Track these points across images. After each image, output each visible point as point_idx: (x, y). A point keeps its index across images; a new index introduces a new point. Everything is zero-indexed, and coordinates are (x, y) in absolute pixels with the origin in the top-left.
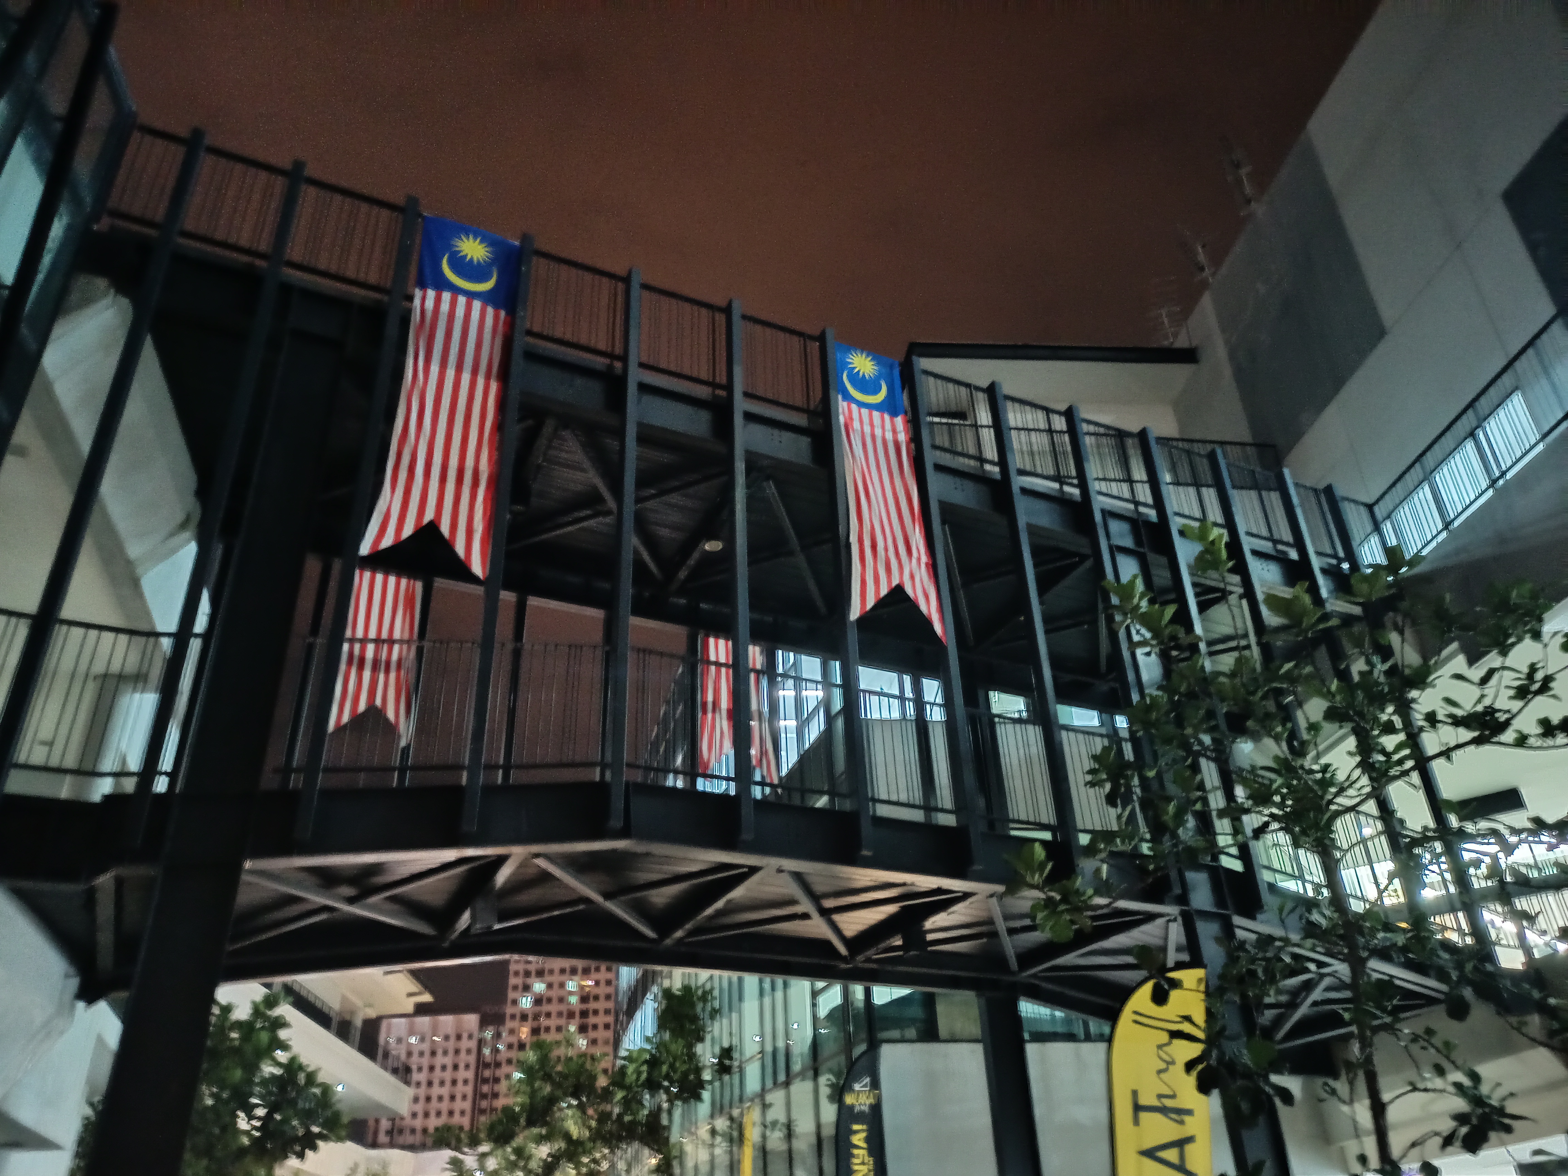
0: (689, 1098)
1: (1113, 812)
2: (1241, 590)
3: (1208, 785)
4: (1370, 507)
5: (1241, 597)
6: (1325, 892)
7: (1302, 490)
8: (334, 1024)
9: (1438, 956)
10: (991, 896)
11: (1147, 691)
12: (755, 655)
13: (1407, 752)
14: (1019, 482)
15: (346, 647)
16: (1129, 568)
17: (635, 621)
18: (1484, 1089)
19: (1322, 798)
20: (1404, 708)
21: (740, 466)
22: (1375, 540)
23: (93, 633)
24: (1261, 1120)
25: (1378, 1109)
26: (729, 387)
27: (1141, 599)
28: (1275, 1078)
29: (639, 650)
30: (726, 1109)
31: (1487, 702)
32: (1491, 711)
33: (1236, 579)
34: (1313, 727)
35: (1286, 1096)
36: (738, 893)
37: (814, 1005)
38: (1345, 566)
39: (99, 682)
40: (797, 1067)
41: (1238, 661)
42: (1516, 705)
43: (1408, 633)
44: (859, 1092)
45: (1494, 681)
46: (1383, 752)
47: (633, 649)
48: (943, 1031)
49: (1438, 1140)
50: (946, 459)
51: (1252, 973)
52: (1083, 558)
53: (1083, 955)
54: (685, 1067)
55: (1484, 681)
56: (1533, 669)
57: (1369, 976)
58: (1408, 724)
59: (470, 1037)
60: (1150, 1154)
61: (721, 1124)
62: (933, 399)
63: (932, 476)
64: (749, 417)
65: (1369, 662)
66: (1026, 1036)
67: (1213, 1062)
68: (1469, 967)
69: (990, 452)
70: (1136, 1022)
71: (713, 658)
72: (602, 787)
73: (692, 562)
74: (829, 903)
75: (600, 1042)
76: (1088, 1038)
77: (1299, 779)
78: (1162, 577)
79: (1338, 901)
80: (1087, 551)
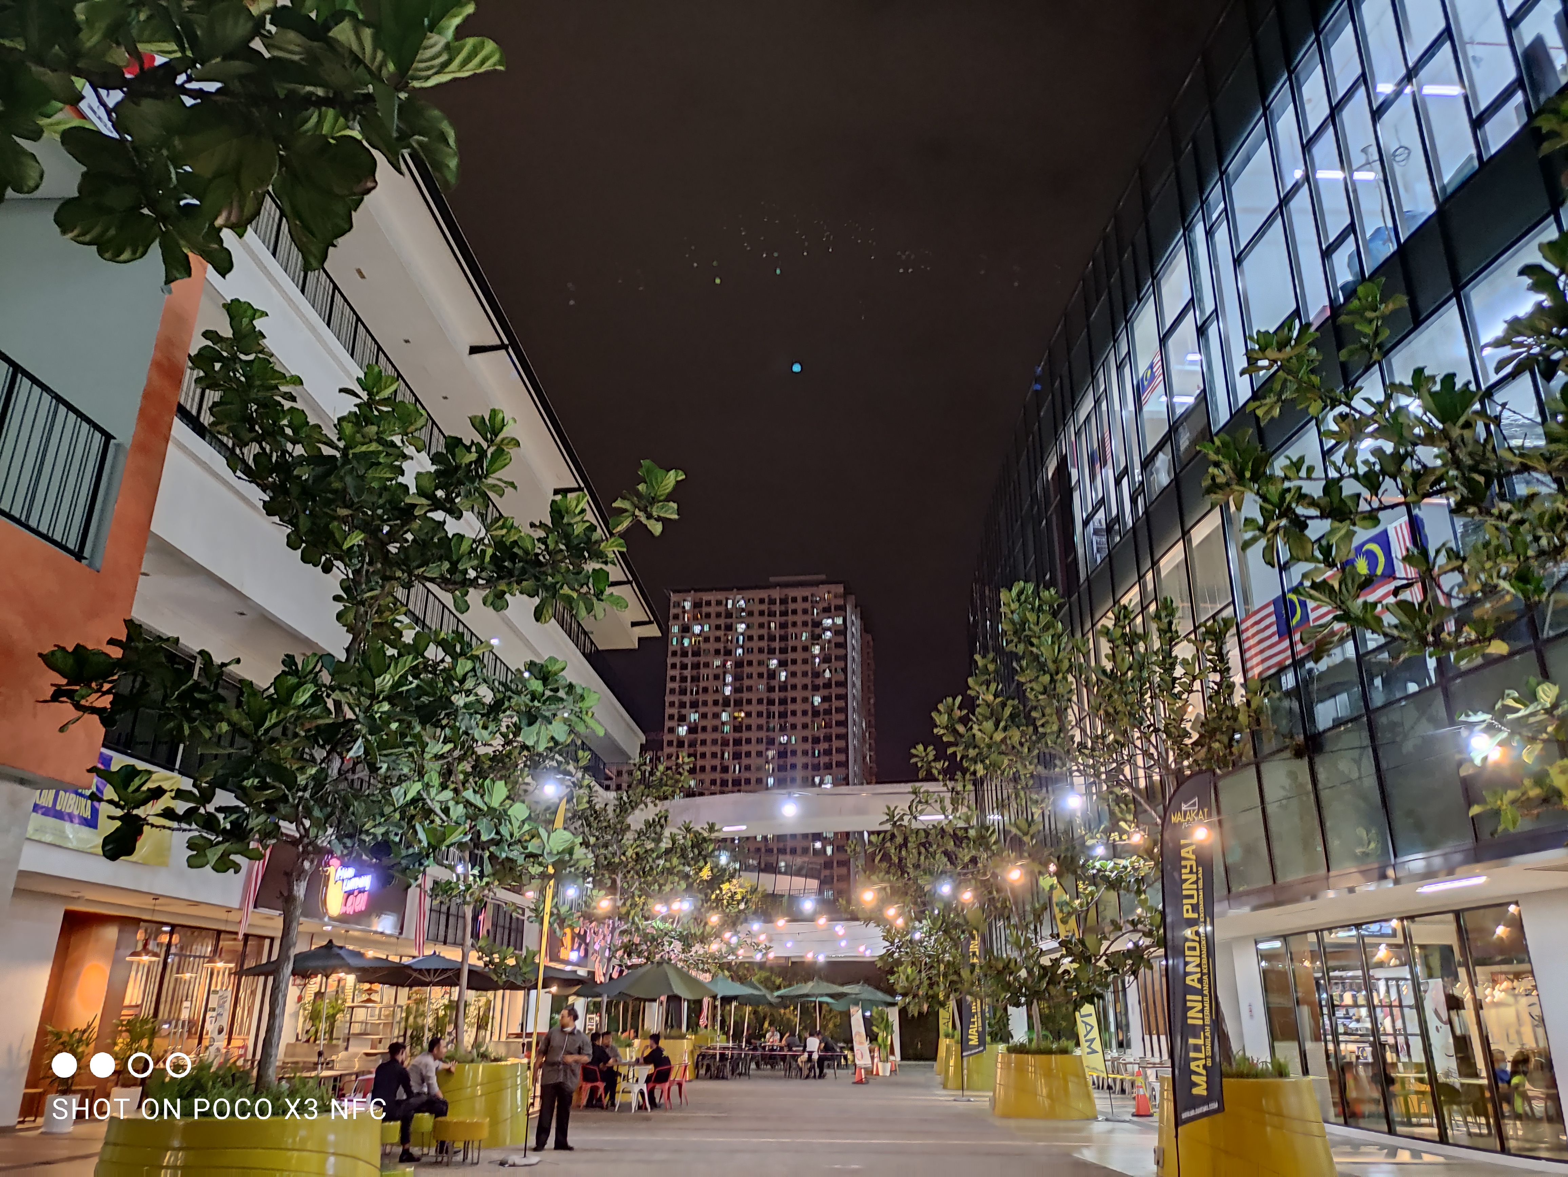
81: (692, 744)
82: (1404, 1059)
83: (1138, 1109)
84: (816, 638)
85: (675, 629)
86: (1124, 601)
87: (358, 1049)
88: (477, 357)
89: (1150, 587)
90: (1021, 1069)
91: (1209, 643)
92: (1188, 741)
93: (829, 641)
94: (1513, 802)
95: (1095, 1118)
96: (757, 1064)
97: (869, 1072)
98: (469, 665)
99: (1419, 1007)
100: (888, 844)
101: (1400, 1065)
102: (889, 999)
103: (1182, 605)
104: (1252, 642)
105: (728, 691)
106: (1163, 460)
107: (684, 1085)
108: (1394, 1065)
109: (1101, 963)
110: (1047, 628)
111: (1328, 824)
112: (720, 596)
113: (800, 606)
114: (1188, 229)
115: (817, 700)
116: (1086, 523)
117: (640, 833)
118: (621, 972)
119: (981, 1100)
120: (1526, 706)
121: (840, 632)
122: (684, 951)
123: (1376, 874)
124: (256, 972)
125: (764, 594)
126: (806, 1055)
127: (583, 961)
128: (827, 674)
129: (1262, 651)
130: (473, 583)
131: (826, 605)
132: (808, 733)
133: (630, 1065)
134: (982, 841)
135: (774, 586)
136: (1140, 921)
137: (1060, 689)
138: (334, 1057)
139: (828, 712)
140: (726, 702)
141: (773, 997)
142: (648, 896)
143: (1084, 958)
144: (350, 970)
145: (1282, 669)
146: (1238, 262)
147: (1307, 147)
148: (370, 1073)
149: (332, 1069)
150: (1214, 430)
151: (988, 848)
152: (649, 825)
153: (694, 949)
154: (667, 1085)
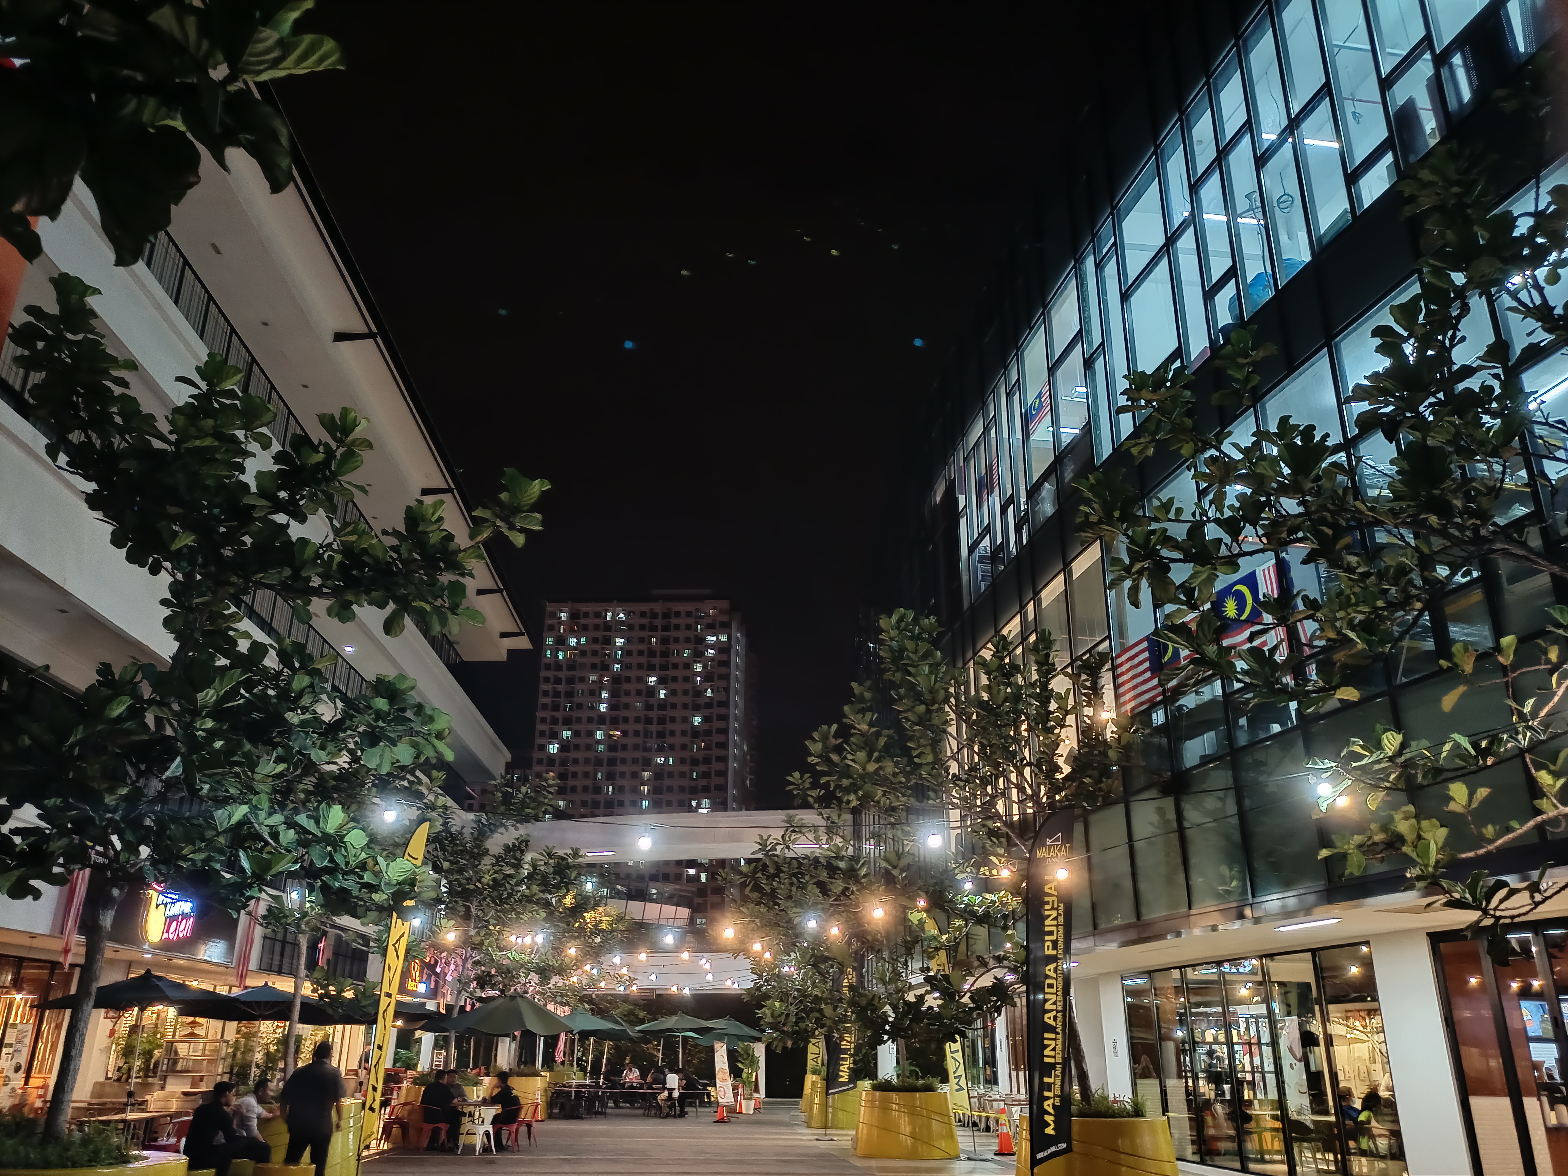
81: (564, 763)
82: (1260, 1096)
83: (1001, 1149)
84: (698, 655)
85: (550, 641)
86: (1005, 632)
87: (177, 1087)
88: (343, 345)
89: (1031, 616)
90: (885, 1108)
91: (1084, 677)
92: (1059, 776)
93: (712, 659)
94: (1360, 846)
95: (957, 1158)
96: (616, 1103)
97: (732, 1110)
98: (306, 680)
99: (1274, 1043)
100: (759, 875)
101: (1256, 1102)
102: (755, 1033)
103: (1059, 637)
104: (1125, 677)
105: (603, 708)
106: (1048, 489)
107: (534, 1124)
108: (1250, 1103)
109: (966, 1000)
110: (927, 655)
111: (1193, 861)
112: (598, 608)
113: (682, 621)
114: (1079, 261)
115: (697, 720)
116: (971, 549)
117: (498, 858)
118: (473, 1005)
119: (843, 1139)
120: (1372, 753)
121: (724, 649)
122: (541, 984)
123: (1234, 913)
124: (60, 1005)
125: (645, 607)
126: (666, 1093)
127: (434, 993)
128: (709, 693)
129: (1135, 687)
130: (317, 592)
131: (710, 621)
132: (685, 754)
133: (477, 1105)
134: (851, 874)
135: (655, 599)
136: (1005, 958)
137: (936, 720)
138: (148, 1097)
139: (708, 733)
140: (601, 720)
141: (634, 1031)
142: (504, 924)
143: (949, 993)
144: (171, 1002)
145: (1153, 705)
146: (1125, 297)
147: (1194, 188)
148: (187, 1114)
149: (143, 1111)
150: (1097, 463)
151: (857, 881)
152: (508, 849)
153: (552, 982)
154: (515, 1126)
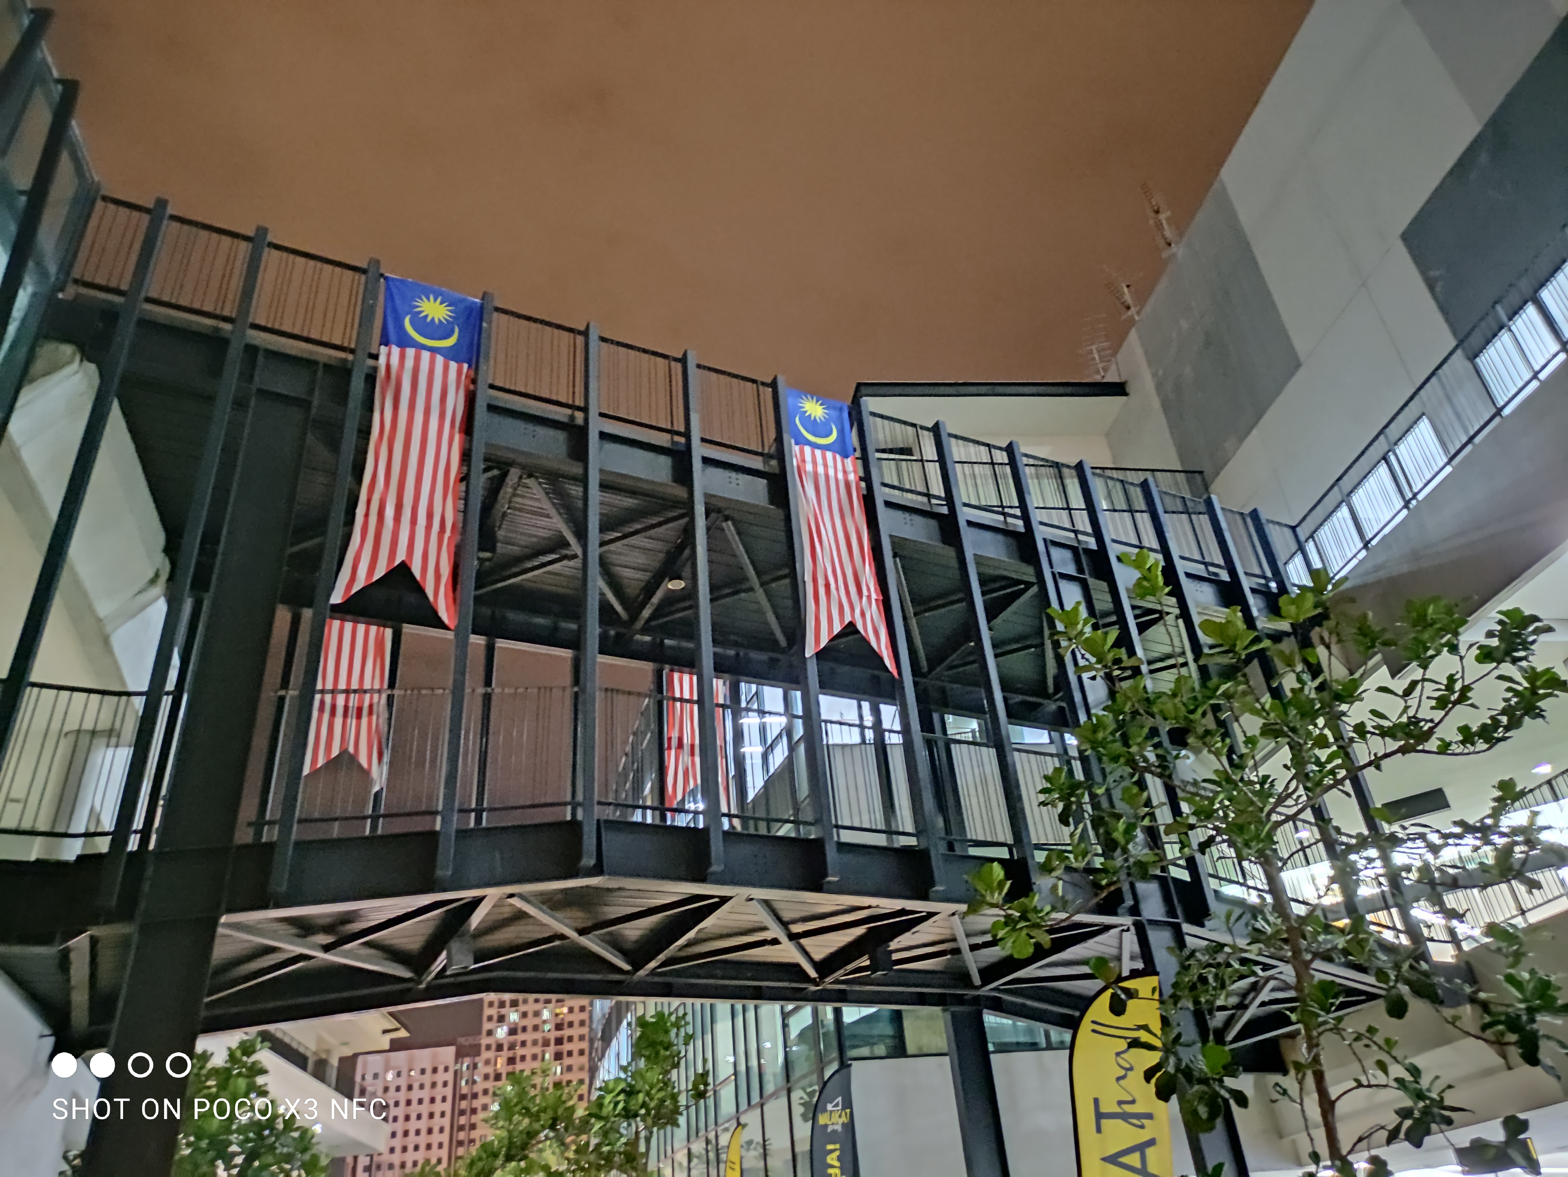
0: (666, 1124)
1: (1066, 831)
2: (1177, 611)
3: (1155, 803)
4: (1293, 528)
5: (1177, 618)
6: (1269, 899)
7: (1229, 514)
8: (310, 1066)
9: (1378, 959)
10: (953, 914)
11: (1093, 711)
12: (720, 688)
13: (1339, 761)
14: (965, 514)
15: (318, 697)
16: (1072, 594)
17: (602, 659)
18: (1425, 1082)
19: (1261, 810)
20: (1335, 720)
21: (700, 509)
22: (1298, 559)
23: (65, 694)
24: (1219, 1122)
25: (1327, 1106)
26: (687, 435)
27: (1085, 625)
28: (1229, 1081)
29: (606, 690)
30: (702, 1133)
31: (1411, 712)
32: (1415, 721)
33: (1173, 600)
34: (1251, 741)
35: (1242, 1100)
36: (708, 923)
37: (785, 1026)
38: (1273, 585)
39: (72, 738)
40: (770, 1088)
41: (1178, 681)
42: (1438, 715)
43: (1334, 648)
44: (831, 1112)
45: (1417, 693)
46: (1318, 762)
47: (600, 689)
48: (911, 1048)
49: (1384, 1134)
50: (896, 496)
51: (1203, 979)
52: (1029, 585)
53: (1041, 967)
54: (661, 1095)
55: (1408, 692)
56: (1451, 679)
57: (1313, 977)
58: (1339, 737)
59: (446, 1069)
60: (1112, 1159)
61: (698, 1147)
62: (881, 437)
63: (882, 512)
64: (706, 461)
65: (1299, 680)
66: (991, 1047)
67: (1171, 1069)
68: (1405, 966)
69: (937, 488)
70: (1094, 1031)
71: (678, 695)
72: (574, 826)
73: (655, 600)
74: (796, 928)
75: (575, 1068)
76: (1050, 1047)
77: (1240, 791)
78: (1103, 601)
79: (1281, 905)
80: (1033, 579)
